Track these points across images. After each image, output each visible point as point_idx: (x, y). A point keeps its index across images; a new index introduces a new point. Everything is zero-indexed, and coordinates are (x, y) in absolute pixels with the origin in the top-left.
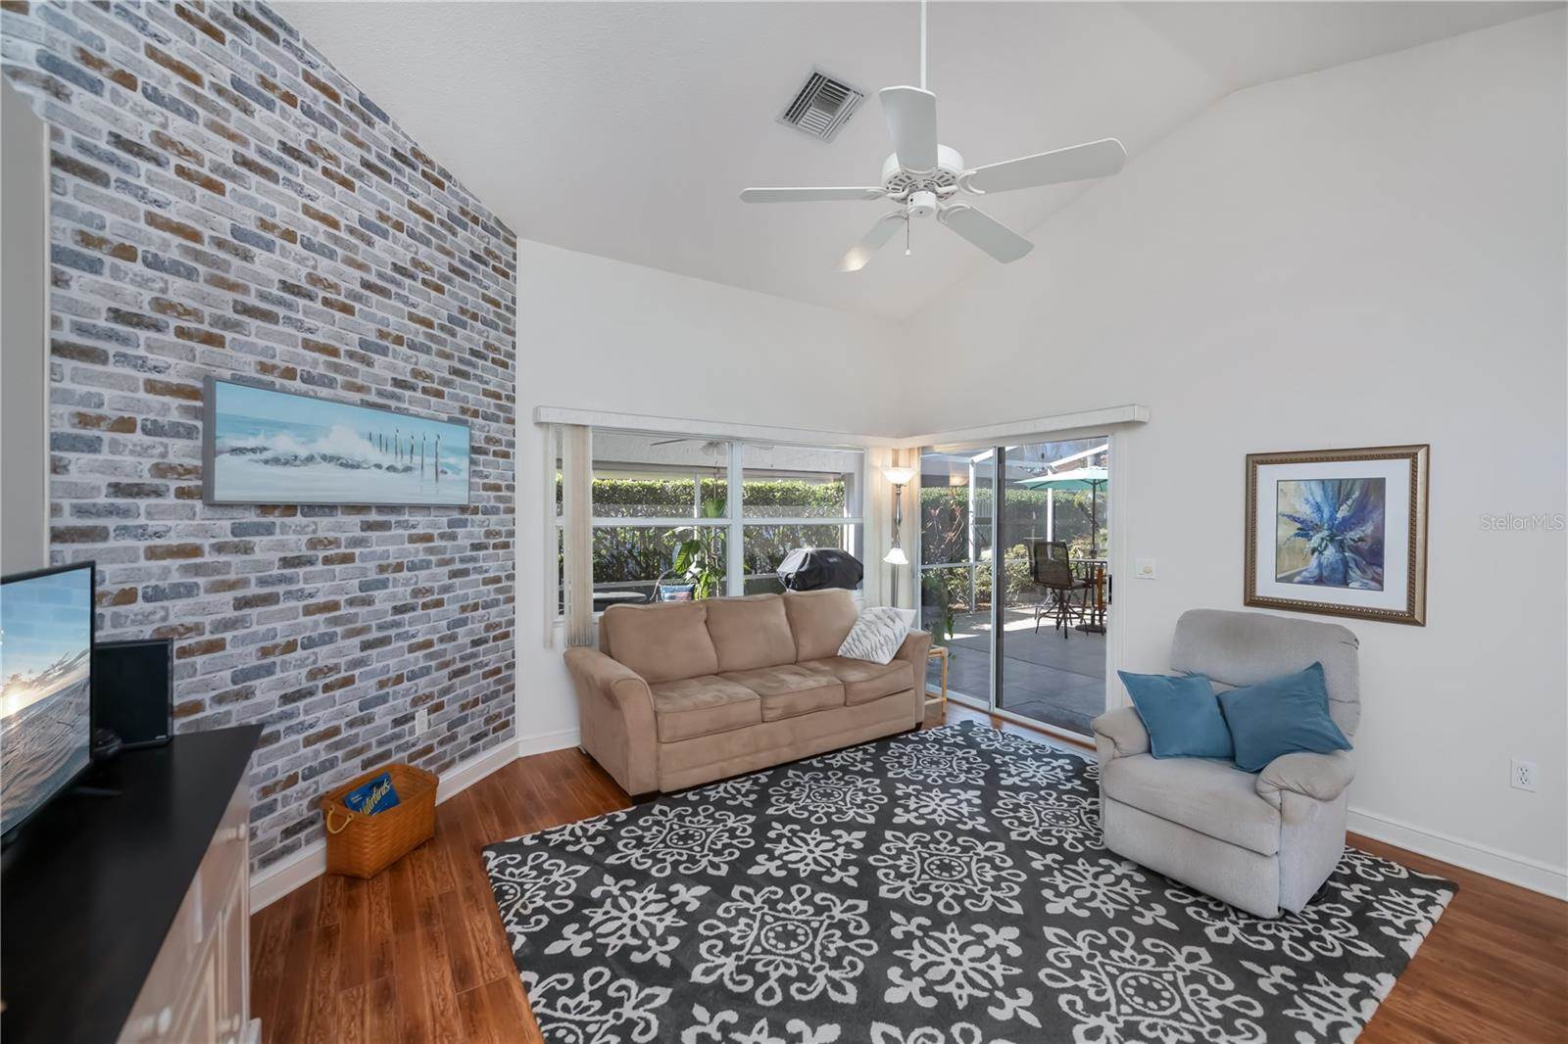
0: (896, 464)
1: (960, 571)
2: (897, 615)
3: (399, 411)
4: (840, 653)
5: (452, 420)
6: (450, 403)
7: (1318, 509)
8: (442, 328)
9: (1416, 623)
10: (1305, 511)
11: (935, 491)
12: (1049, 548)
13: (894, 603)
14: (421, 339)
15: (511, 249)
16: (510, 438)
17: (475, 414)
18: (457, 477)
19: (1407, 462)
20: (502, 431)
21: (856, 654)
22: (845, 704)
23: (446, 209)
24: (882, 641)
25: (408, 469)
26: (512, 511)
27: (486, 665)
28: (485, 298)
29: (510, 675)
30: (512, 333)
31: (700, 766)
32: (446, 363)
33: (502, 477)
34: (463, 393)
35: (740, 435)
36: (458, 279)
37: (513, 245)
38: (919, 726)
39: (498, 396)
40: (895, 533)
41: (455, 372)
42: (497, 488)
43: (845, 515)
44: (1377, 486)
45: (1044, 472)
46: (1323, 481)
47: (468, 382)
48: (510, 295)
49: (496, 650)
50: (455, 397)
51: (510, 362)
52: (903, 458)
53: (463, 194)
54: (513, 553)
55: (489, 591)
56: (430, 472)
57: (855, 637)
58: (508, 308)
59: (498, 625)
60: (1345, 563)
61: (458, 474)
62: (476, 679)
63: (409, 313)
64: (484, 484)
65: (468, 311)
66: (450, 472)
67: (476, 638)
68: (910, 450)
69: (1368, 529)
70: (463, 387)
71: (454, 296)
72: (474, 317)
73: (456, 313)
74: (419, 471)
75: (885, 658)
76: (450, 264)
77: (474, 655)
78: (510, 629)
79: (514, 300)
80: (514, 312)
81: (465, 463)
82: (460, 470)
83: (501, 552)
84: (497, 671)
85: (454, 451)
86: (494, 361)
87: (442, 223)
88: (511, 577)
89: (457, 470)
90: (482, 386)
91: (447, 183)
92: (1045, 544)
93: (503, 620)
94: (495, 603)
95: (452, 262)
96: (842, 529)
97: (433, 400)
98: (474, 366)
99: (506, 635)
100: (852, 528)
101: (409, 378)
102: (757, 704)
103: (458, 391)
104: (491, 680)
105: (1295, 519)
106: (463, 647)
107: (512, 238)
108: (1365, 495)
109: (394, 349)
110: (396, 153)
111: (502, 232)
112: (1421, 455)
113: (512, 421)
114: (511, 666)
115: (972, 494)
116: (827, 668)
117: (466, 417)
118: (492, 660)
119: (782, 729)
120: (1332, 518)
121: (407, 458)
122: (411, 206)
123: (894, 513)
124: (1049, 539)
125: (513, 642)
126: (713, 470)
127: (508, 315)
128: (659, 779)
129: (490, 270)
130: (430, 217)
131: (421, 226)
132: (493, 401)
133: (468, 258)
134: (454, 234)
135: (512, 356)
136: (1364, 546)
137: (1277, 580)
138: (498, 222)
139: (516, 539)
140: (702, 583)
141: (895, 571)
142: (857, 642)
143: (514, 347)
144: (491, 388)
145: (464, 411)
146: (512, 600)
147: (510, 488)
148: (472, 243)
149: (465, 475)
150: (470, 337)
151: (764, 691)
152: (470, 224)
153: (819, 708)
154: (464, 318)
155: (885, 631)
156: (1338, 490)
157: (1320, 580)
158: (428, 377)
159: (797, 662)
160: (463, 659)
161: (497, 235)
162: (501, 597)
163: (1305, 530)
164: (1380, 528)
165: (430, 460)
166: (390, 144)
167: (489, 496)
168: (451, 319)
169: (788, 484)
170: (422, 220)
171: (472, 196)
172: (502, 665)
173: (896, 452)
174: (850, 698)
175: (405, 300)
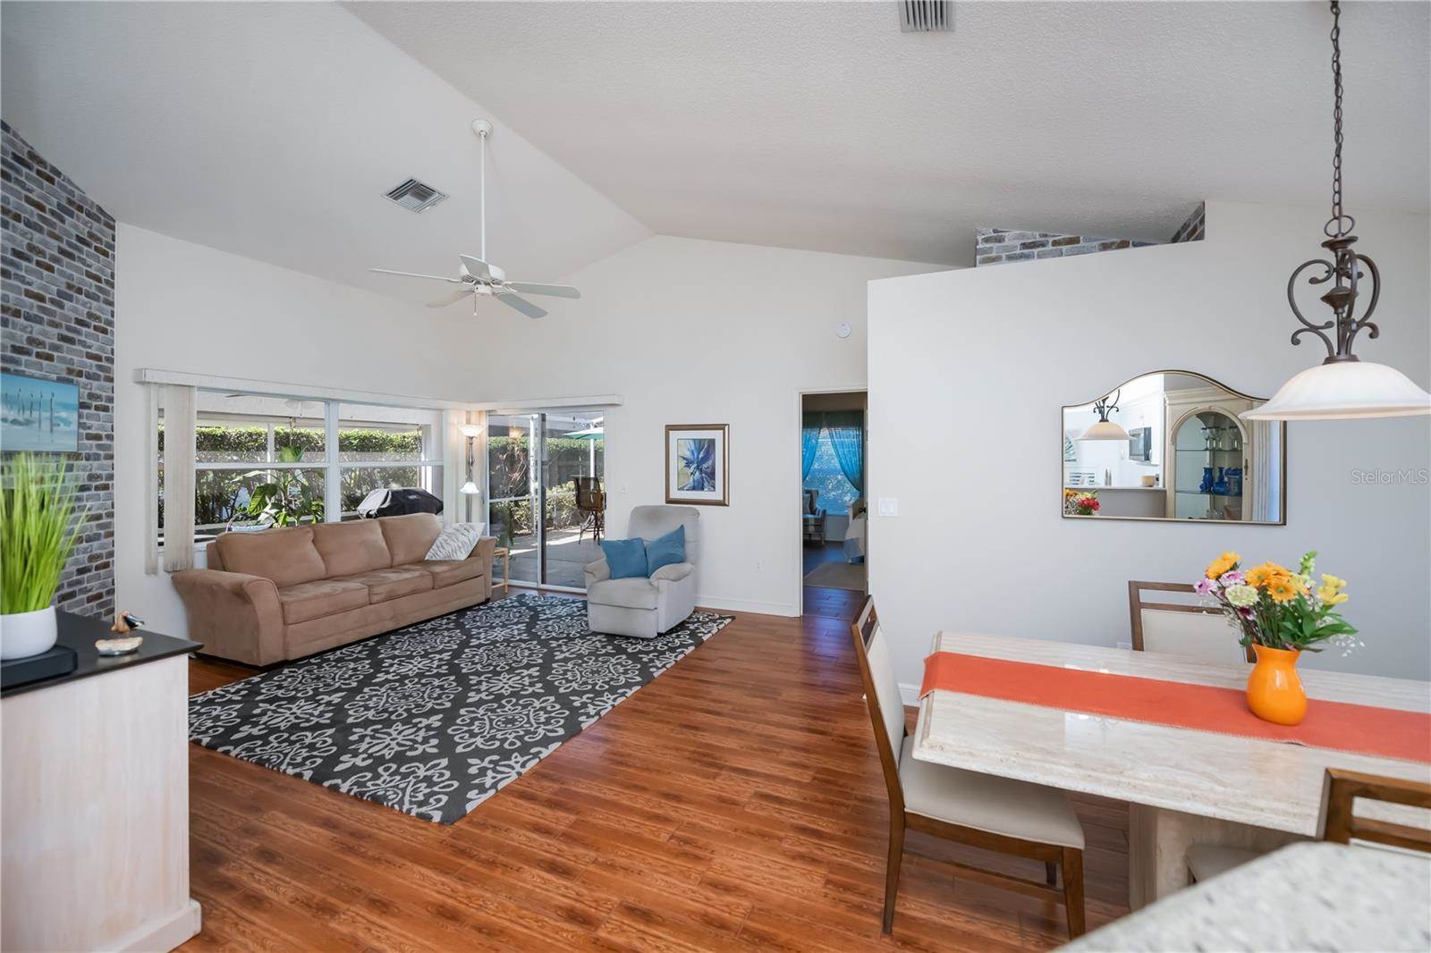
0: (468, 422)
1: (525, 503)
2: (471, 527)
3: (17, 373)
4: (427, 558)
5: (60, 380)
6: (58, 365)
7: (693, 454)
8: (52, 301)
9: (725, 505)
10: (688, 454)
11: (502, 440)
12: (592, 482)
13: (468, 519)
14: (35, 311)
15: (110, 232)
16: (110, 394)
17: (80, 374)
18: (67, 429)
19: (722, 431)
20: (101, 389)
21: (440, 557)
22: (433, 588)
23: (55, 200)
24: (460, 545)
25: (28, 423)
26: (111, 457)
27: (90, 590)
28: (89, 275)
29: (110, 600)
30: (111, 304)
31: (319, 639)
32: (55, 331)
33: (103, 428)
34: (69, 356)
35: (336, 397)
36: (66, 260)
37: (113, 228)
38: (487, 601)
39: (98, 358)
40: (469, 472)
41: (63, 338)
42: (98, 437)
43: (423, 459)
44: (712, 442)
45: (588, 426)
46: (694, 440)
47: (74, 347)
48: (110, 271)
49: (98, 577)
50: (62, 360)
51: (109, 328)
52: (474, 418)
53: (70, 187)
54: (112, 494)
55: (91, 526)
56: (46, 425)
57: (439, 544)
58: (107, 282)
59: (99, 557)
60: (702, 478)
61: (69, 426)
62: (80, 603)
63: (26, 290)
64: (87, 434)
65: (74, 286)
66: (62, 424)
67: (81, 567)
68: (480, 412)
69: (710, 462)
70: (70, 351)
71: (62, 273)
72: (79, 291)
73: (64, 288)
74: (37, 425)
75: (462, 556)
76: (59, 248)
77: (79, 582)
78: (110, 560)
79: (113, 276)
80: (112, 286)
81: (74, 417)
82: (70, 423)
83: (102, 493)
84: (99, 596)
85: (66, 407)
86: (96, 328)
87: (53, 213)
88: (111, 515)
89: (67, 423)
90: (85, 350)
91: (56, 179)
92: (590, 479)
93: (104, 552)
94: (96, 537)
95: (61, 245)
96: (420, 469)
97: (45, 363)
98: (78, 332)
99: (106, 565)
100: (429, 469)
101: (25, 345)
102: (366, 591)
103: (65, 355)
104: (94, 604)
105: (684, 459)
106: (71, 574)
107: (111, 222)
108: (709, 446)
109: (13, 321)
110: (16, 157)
111: (102, 218)
112: (727, 428)
113: (111, 380)
114: (111, 592)
115: (532, 443)
116: (418, 567)
117: (71, 377)
118: (94, 586)
119: (385, 609)
120: (698, 458)
121: (28, 413)
122: (28, 200)
123: (468, 458)
124: (592, 475)
125: (112, 571)
126: (288, 420)
127: (108, 288)
128: (286, 651)
129: (92, 251)
130: (42, 208)
131: (36, 217)
132: (95, 363)
133: (74, 241)
134: (63, 221)
135: (111, 323)
136: (709, 470)
137: (679, 489)
138: (100, 209)
139: (115, 482)
140: (280, 522)
141: (469, 498)
142: (441, 549)
143: (113, 316)
144: (93, 351)
145: (70, 371)
146: (111, 534)
147: (110, 437)
148: (76, 227)
149: (74, 427)
150: (76, 308)
151: (370, 584)
152: (76, 212)
153: (414, 592)
154: (71, 292)
155: (462, 538)
156: (699, 444)
157: (694, 488)
158: (41, 344)
159: (391, 567)
160: (70, 585)
161: (98, 220)
162: (102, 532)
163: (688, 464)
164: (714, 463)
165: (46, 415)
166: (11, 150)
167: (91, 445)
168: (60, 293)
169: (365, 432)
170: (36, 211)
171: (77, 188)
172: (104, 591)
173: (468, 413)
174: (436, 584)
175: (22, 279)
